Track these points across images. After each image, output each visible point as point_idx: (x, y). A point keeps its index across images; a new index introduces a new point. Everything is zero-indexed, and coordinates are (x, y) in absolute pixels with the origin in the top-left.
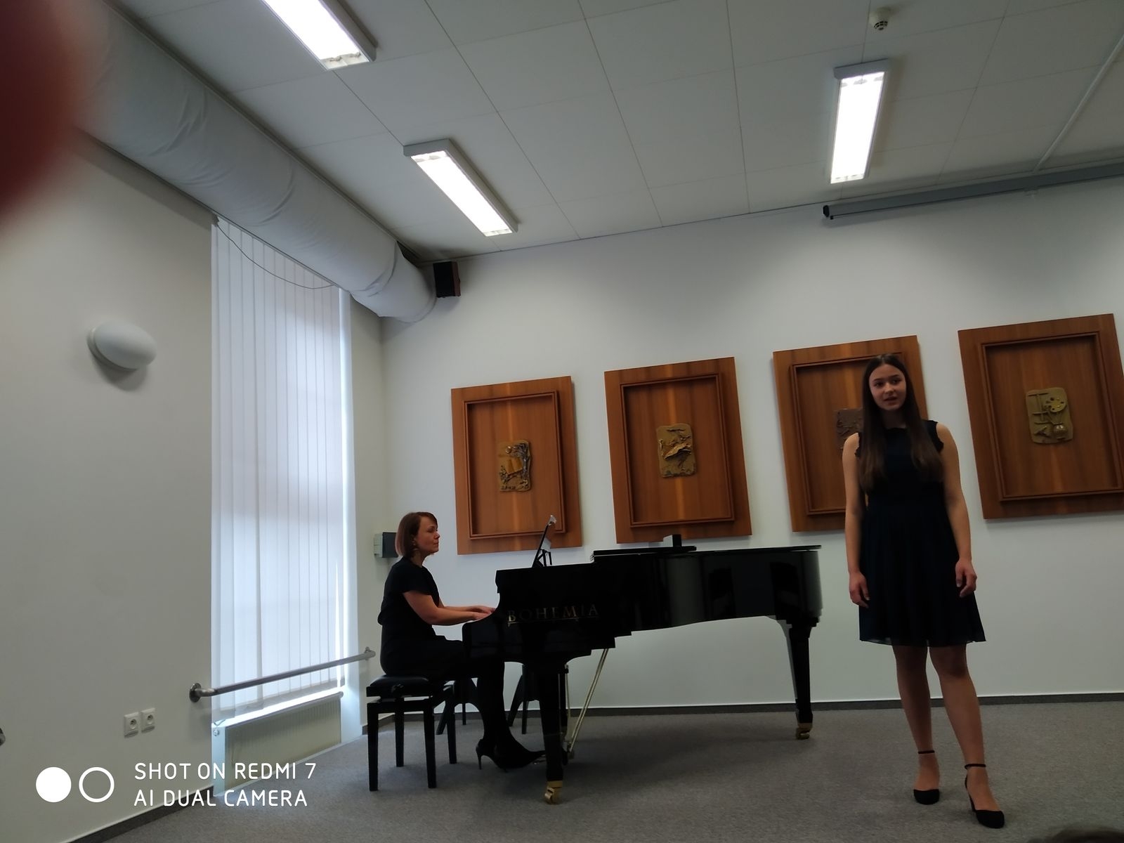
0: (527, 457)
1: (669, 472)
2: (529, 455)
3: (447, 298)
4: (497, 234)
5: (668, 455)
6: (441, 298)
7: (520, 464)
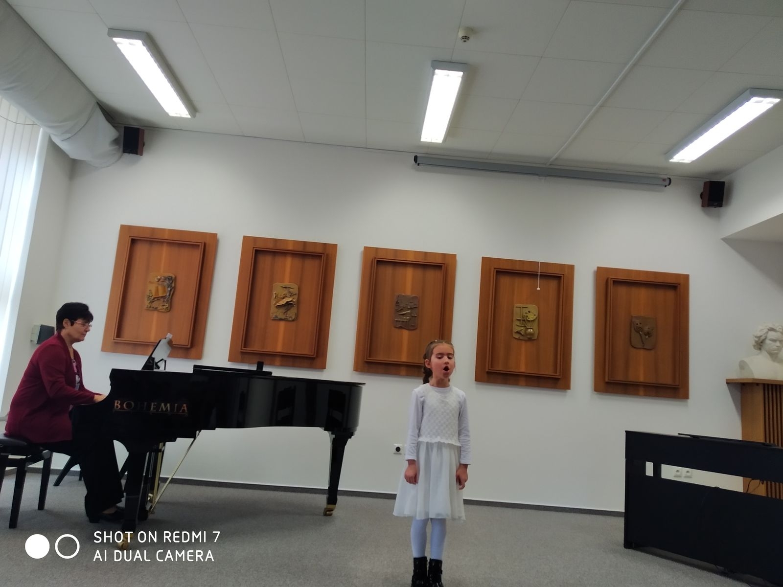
0: (171, 286)
1: (276, 316)
2: (173, 285)
3: (131, 155)
4: (179, 116)
5: (278, 304)
6: (126, 154)
7: (164, 291)
